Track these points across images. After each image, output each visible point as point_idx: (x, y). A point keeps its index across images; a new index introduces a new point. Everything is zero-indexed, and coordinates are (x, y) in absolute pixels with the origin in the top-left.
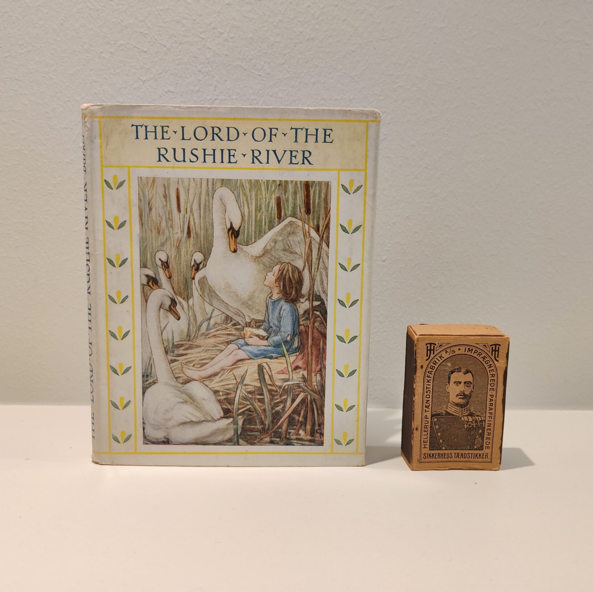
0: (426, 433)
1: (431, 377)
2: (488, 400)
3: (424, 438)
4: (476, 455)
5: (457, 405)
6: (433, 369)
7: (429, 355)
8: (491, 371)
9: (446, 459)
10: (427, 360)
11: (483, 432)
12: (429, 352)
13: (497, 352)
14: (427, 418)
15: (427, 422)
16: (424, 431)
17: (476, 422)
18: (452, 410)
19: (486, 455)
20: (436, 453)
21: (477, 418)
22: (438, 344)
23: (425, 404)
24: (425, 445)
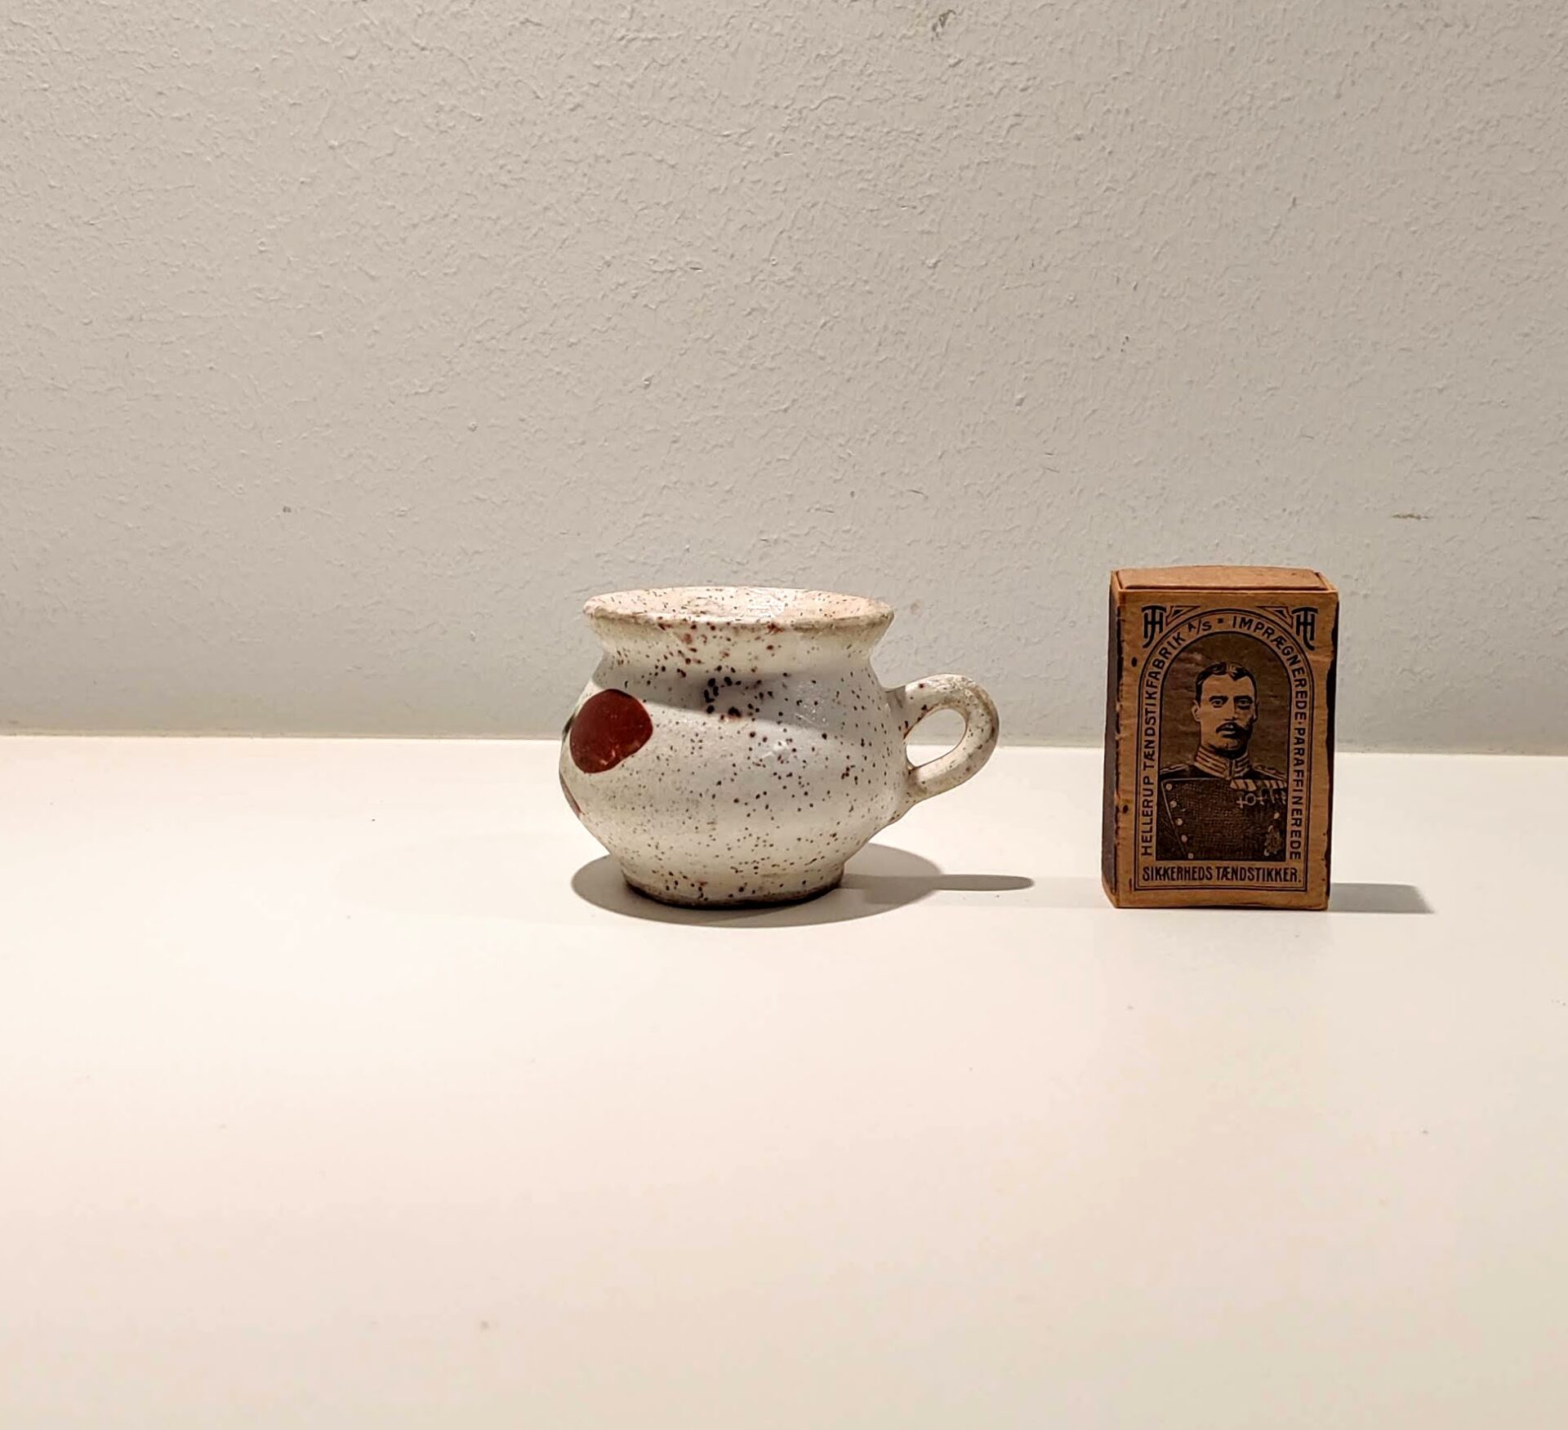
0: (1148, 819)
1: (1156, 687)
2: (1293, 740)
3: (1143, 832)
4: (1269, 874)
5: (1219, 752)
6: (1161, 668)
7: (1149, 634)
8: (1296, 673)
9: (1197, 883)
10: (1146, 646)
11: (1284, 816)
12: (1150, 626)
13: (1309, 627)
14: (1149, 783)
15: (1150, 793)
16: (1144, 815)
17: (1266, 792)
18: (1209, 765)
19: (1292, 874)
20: (1173, 868)
21: (1267, 782)
22: (1172, 607)
23: (1143, 750)
24: (1146, 848)
